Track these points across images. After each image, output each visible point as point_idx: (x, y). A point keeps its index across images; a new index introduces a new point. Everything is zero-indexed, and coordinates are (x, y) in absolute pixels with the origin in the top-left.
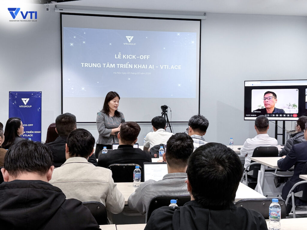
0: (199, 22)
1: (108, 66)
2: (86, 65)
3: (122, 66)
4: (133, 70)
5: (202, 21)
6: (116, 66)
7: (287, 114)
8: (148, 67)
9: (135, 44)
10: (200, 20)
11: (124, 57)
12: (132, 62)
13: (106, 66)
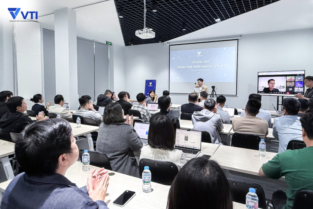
0: (237, 40)
1: (189, 67)
2: (180, 67)
3: (195, 67)
4: (201, 68)
5: (239, 40)
6: (193, 67)
7: (280, 92)
8: (208, 66)
9: (202, 56)
10: (238, 40)
11: (196, 62)
12: (200, 64)
13: (188, 67)
